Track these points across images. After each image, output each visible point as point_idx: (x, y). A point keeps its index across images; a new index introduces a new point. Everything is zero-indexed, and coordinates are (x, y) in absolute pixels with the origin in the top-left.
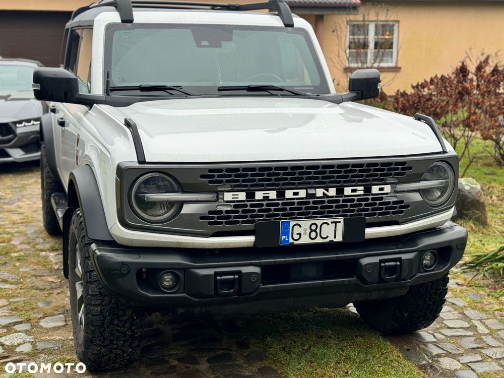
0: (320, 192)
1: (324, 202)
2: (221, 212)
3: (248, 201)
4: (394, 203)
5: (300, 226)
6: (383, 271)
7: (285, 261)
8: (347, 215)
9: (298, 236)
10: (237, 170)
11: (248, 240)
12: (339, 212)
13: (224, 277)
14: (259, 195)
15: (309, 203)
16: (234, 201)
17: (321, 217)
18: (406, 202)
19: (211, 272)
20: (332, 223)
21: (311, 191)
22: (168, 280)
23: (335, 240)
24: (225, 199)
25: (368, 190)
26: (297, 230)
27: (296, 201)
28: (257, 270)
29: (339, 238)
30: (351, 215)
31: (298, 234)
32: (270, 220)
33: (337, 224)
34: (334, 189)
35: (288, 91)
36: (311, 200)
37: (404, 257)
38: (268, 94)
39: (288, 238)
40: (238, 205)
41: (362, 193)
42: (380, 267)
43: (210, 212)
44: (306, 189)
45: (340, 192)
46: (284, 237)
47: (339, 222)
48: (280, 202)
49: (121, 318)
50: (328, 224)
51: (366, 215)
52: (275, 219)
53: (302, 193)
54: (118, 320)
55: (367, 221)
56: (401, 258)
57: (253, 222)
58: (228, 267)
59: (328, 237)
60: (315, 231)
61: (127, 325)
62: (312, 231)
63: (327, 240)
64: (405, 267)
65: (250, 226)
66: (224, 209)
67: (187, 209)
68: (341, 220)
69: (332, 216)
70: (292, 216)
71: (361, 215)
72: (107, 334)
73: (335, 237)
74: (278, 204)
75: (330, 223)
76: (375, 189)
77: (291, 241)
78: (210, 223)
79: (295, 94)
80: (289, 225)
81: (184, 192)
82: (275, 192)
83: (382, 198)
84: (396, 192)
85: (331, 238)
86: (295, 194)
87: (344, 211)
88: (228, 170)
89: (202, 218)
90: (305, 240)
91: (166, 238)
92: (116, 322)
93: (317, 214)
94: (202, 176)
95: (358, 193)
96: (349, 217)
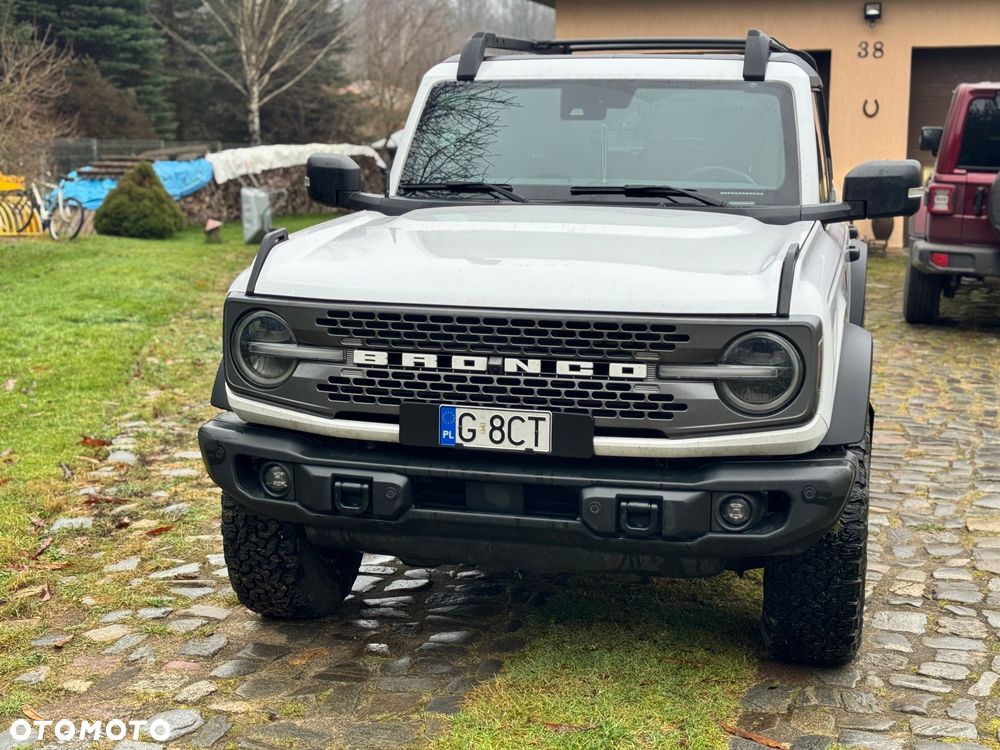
0: (511, 365)
1: (517, 382)
2: (347, 380)
3: (391, 368)
4: (652, 397)
5: (474, 419)
6: (624, 516)
7: (447, 472)
8: (559, 410)
9: (471, 434)
10: (370, 315)
11: (390, 431)
12: (545, 401)
13: (346, 485)
14: (408, 360)
15: (490, 381)
16: (369, 366)
17: (512, 407)
18: (678, 398)
19: (327, 473)
20: (530, 418)
21: (497, 362)
22: (279, 477)
23: (535, 449)
24: (355, 361)
25: (601, 369)
26: (467, 423)
27: (469, 375)
28: (400, 480)
29: (544, 446)
30: (566, 410)
31: (469, 430)
32: (425, 401)
33: (540, 422)
34: (538, 362)
35: (695, 198)
36: (495, 377)
37: (668, 496)
38: (669, 201)
39: (454, 435)
40: (375, 372)
41: (590, 373)
42: (619, 508)
43: (332, 379)
44: (488, 356)
45: (549, 367)
46: (445, 433)
47: (544, 419)
48: (442, 374)
49: (261, 534)
50: (523, 421)
51: (595, 413)
52: (432, 402)
53: (481, 364)
54: (257, 536)
55: (598, 424)
56: (661, 497)
57: (397, 401)
58: (353, 470)
59: (522, 442)
60: (500, 429)
61: (269, 547)
62: (494, 428)
63: (522, 448)
64: (668, 514)
65: (394, 408)
66: (352, 376)
67: (303, 372)
68: (547, 415)
69: (531, 408)
70: (461, 399)
71: (586, 411)
72: (243, 556)
73: (536, 445)
74: (438, 378)
75: (526, 419)
76: (615, 370)
77: (458, 440)
78: (332, 397)
79: (707, 204)
80: (454, 413)
81: (300, 344)
82: (434, 357)
83: (628, 387)
84: (659, 378)
85: (529, 444)
86: (468, 363)
87: (554, 402)
88: (357, 314)
89: (322, 387)
90: (482, 442)
91: (276, 412)
92: (254, 538)
93: (505, 401)
94: (320, 321)
95: (582, 373)
96: (563, 412)
